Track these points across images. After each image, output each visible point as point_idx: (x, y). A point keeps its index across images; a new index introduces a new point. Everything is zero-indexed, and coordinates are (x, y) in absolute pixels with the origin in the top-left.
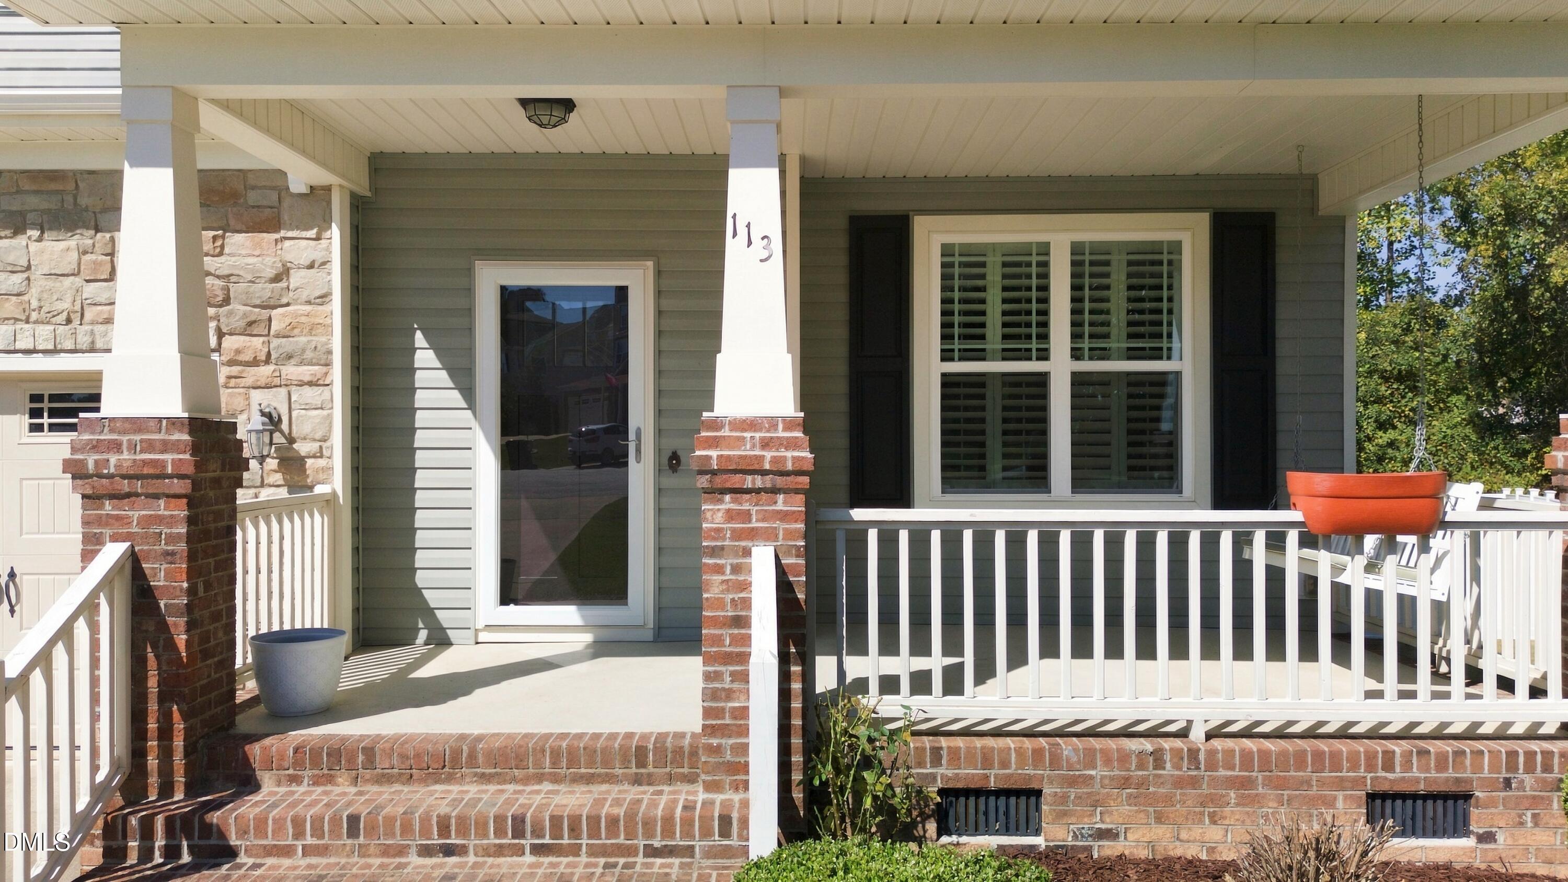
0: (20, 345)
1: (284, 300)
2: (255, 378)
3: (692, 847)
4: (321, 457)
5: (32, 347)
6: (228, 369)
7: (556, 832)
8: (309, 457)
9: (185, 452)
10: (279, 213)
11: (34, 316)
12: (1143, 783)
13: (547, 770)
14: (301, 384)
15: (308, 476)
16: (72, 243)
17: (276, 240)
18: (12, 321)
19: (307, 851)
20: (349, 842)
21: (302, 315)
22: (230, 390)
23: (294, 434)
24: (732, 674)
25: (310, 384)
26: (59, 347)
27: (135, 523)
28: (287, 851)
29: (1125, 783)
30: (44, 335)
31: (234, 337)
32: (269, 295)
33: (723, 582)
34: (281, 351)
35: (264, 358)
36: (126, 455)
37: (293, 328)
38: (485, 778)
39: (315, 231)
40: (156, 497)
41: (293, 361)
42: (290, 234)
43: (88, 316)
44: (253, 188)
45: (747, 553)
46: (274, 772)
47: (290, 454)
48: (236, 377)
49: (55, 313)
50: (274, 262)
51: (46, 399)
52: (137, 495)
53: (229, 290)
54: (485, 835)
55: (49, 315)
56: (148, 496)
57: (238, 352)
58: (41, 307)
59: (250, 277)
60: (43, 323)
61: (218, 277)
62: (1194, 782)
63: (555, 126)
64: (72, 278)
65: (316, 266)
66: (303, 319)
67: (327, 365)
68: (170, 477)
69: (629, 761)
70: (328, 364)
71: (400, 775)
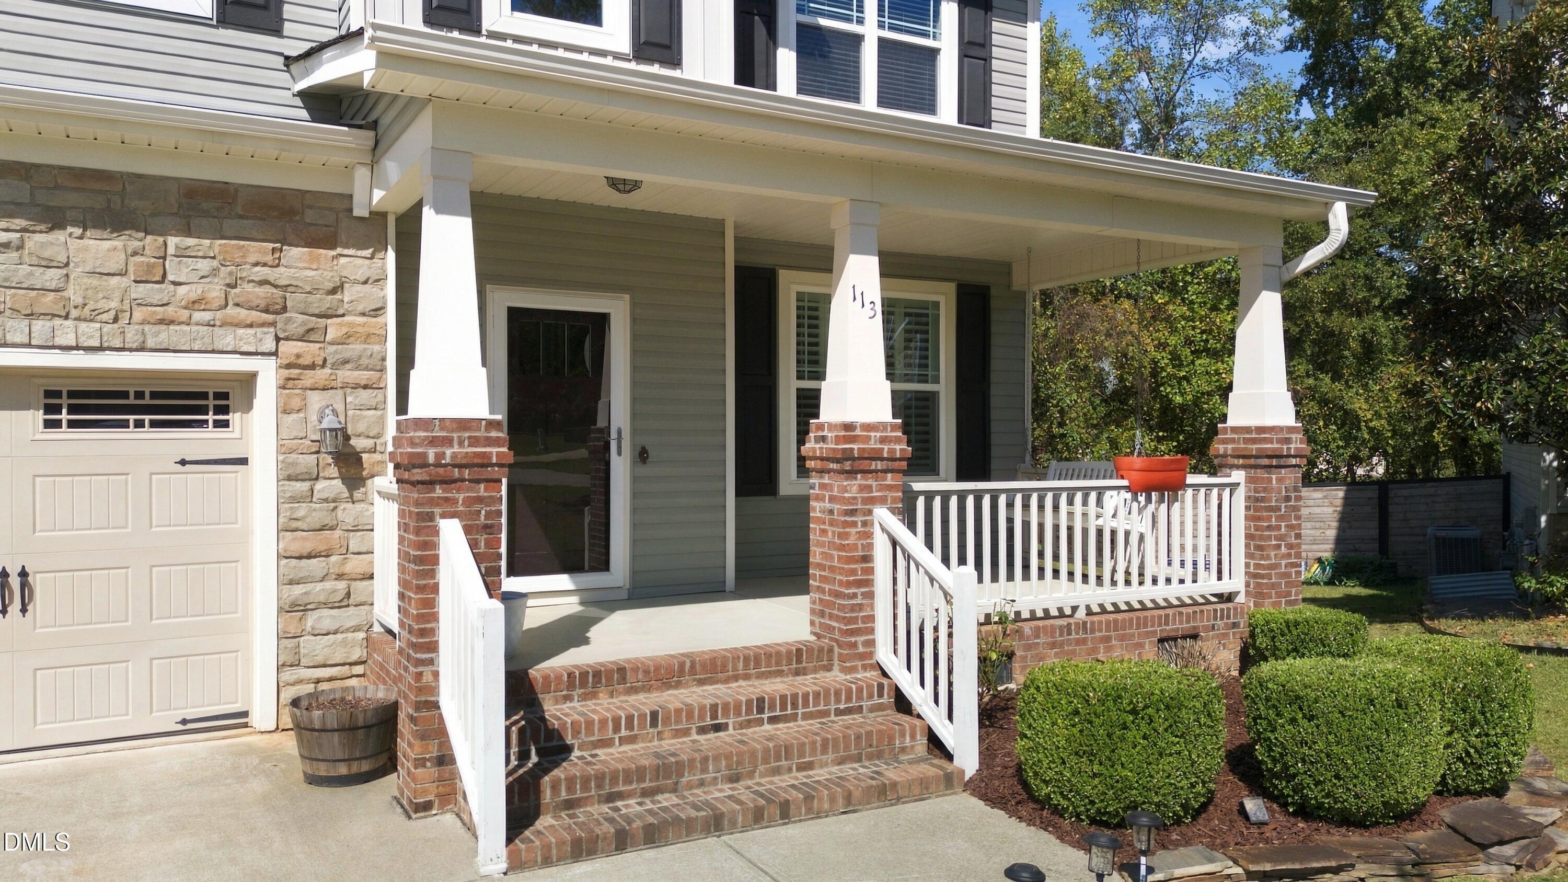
0: (59, 341)
1: (341, 312)
2: (313, 380)
3: (861, 707)
4: (375, 452)
5: (74, 344)
6: (287, 371)
7: (783, 707)
8: (365, 452)
9: (504, 446)
10: (336, 233)
11: (74, 313)
12: (1061, 645)
13: (741, 672)
14: (356, 386)
15: (364, 469)
16: (118, 244)
17: (333, 257)
18: (49, 317)
19: (623, 741)
20: (651, 730)
21: (359, 325)
22: (288, 391)
23: (349, 432)
24: (862, 594)
25: (365, 387)
26: (105, 345)
27: (460, 502)
28: (606, 743)
29: (1053, 645)
30: (90, 333)
31: (290, 342)
32: (328, 305)
33: (857, 532)
34: (338, 356)
35: (321, 363)
36: (456, 449)
37: (349, 337)
38: (701, 682)
39: (371, 250)
40: (478, 481)
41: (348, 366)
42: (346, 252)
43: (138, 315)
44: (310, 207)
45: (870, 512)
46: (552, 694)
47: (347, 450)
48: (294, 379)
49: (102, 311)
50: (332, 277)
51: (65, 395)
52: (463, 480)
53: (286, 299)
54: (740, 715)
55: (94, 313)
56: (470, 481)
57: (298, 356)
58: (85, 305)
59: (308, 289)
60: (85, 320)
61: (276, 286)
62: (1084, 641)
63: (629, 192)
64: (119, 277)
65: (370, 281)
66: (359, 329)
67: (381, 371)
68: (493, 465)
69: (792, 660)
70: (383, 370)
71: (644, 686)
